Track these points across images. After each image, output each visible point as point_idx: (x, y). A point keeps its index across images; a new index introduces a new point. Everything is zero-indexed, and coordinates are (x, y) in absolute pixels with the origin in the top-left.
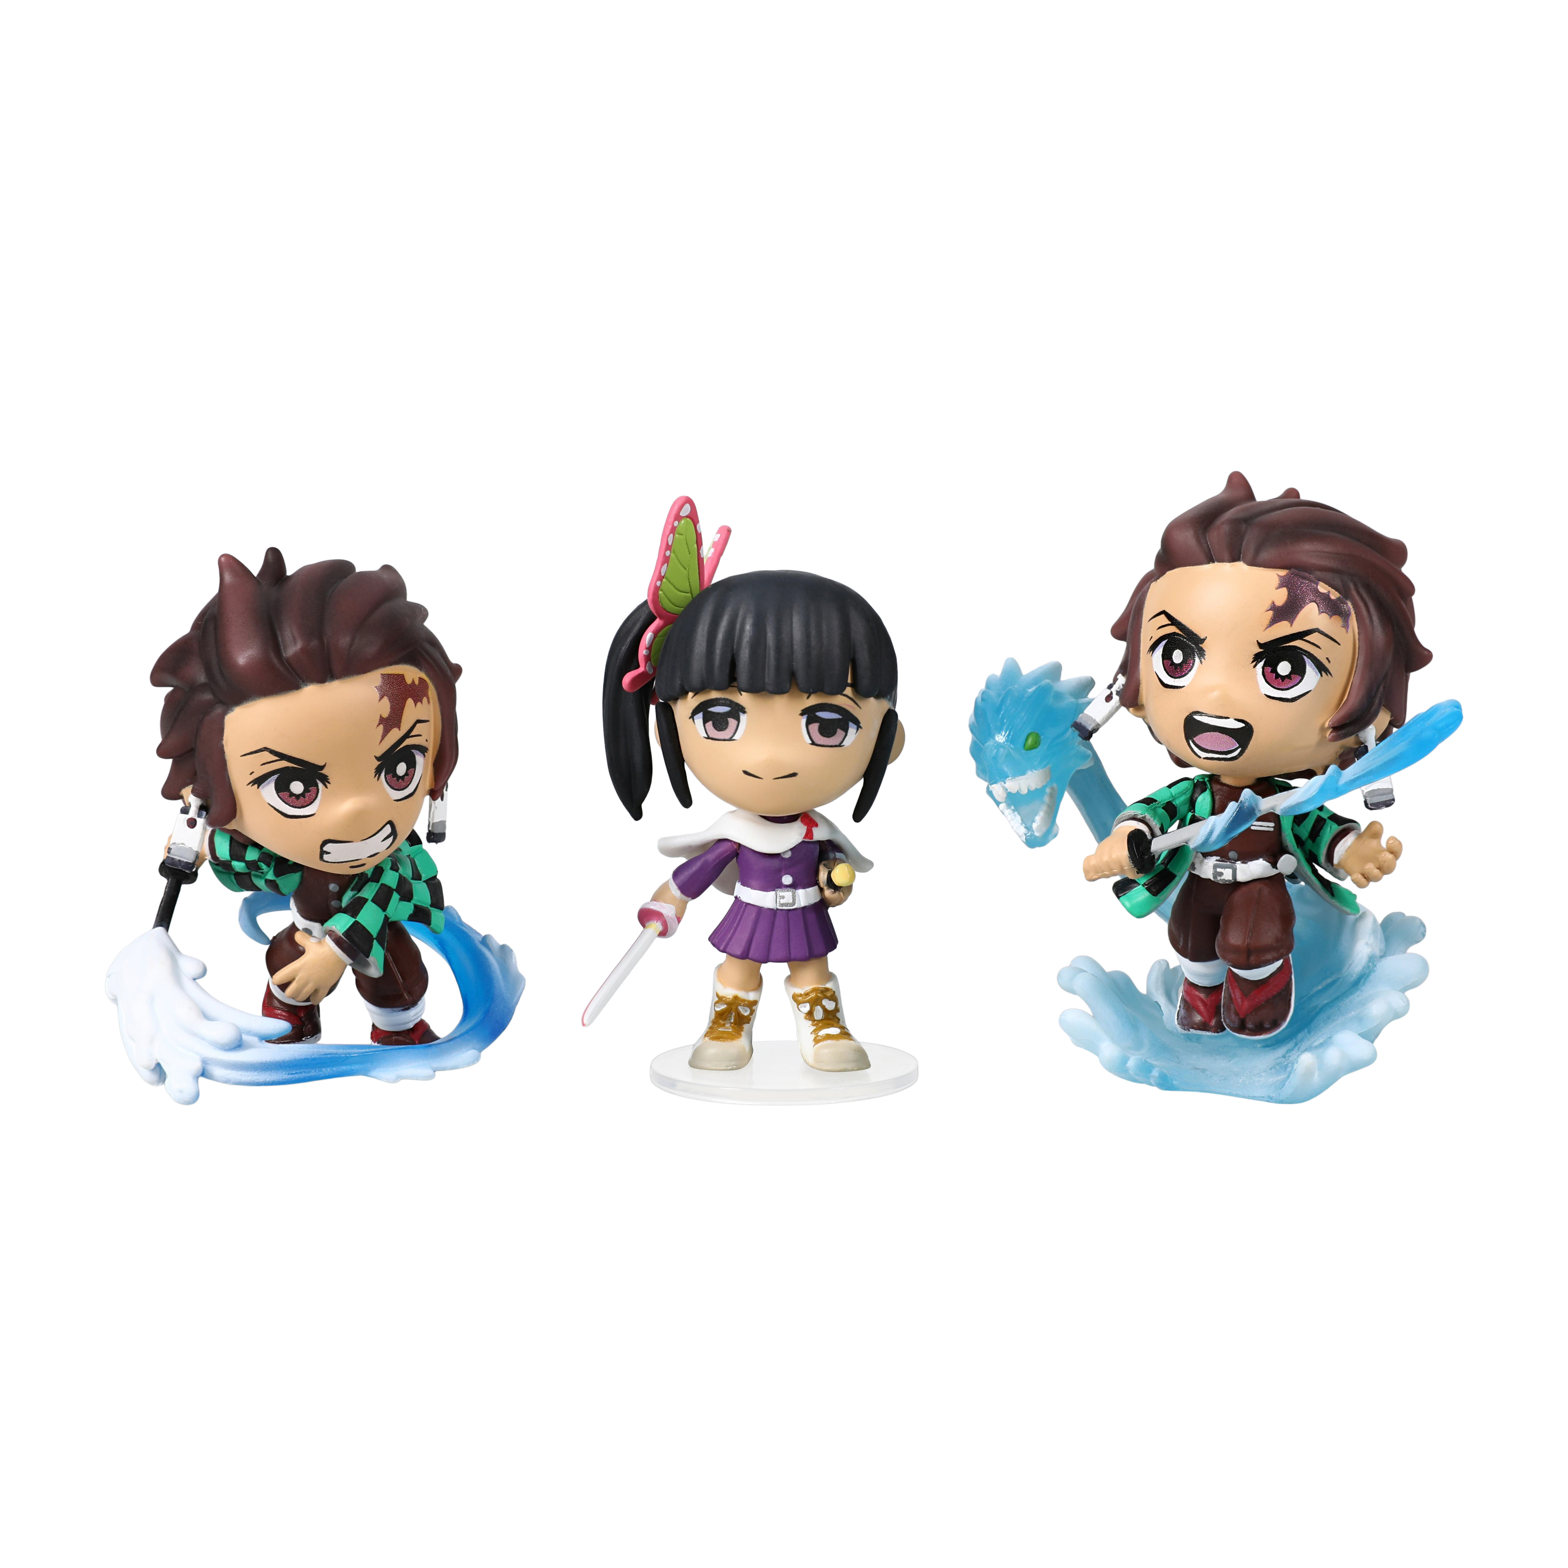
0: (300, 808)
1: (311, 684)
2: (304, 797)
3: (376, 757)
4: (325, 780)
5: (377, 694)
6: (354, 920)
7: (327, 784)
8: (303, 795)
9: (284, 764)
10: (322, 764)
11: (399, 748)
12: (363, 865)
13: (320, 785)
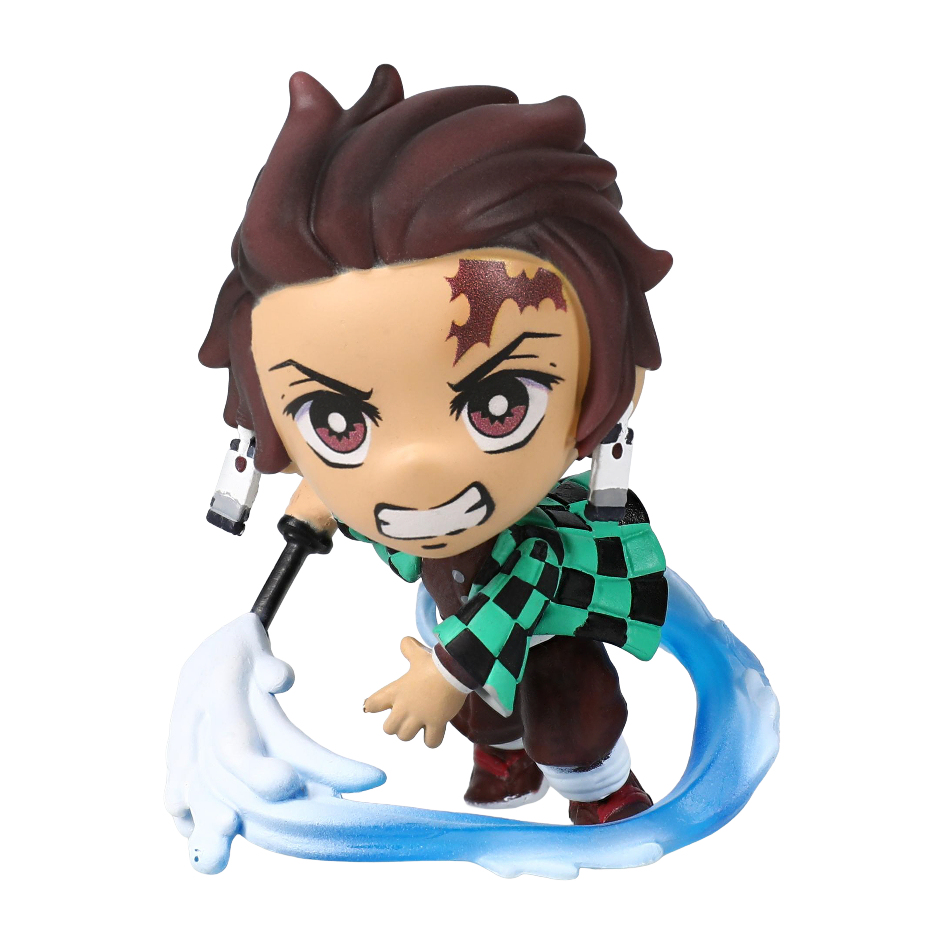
0: (344, 452)
1: (350, 270)
2: (348, 437)
3: (451, 385)
4: (374, 413)
5: (448, 290)
6: (464, 627)
7: (377, 419)
8: (345, 434)
9: (315, 386)
10: (367, 390)
11: (490, 374)
12: (443, 545)
13: (369, 422)
